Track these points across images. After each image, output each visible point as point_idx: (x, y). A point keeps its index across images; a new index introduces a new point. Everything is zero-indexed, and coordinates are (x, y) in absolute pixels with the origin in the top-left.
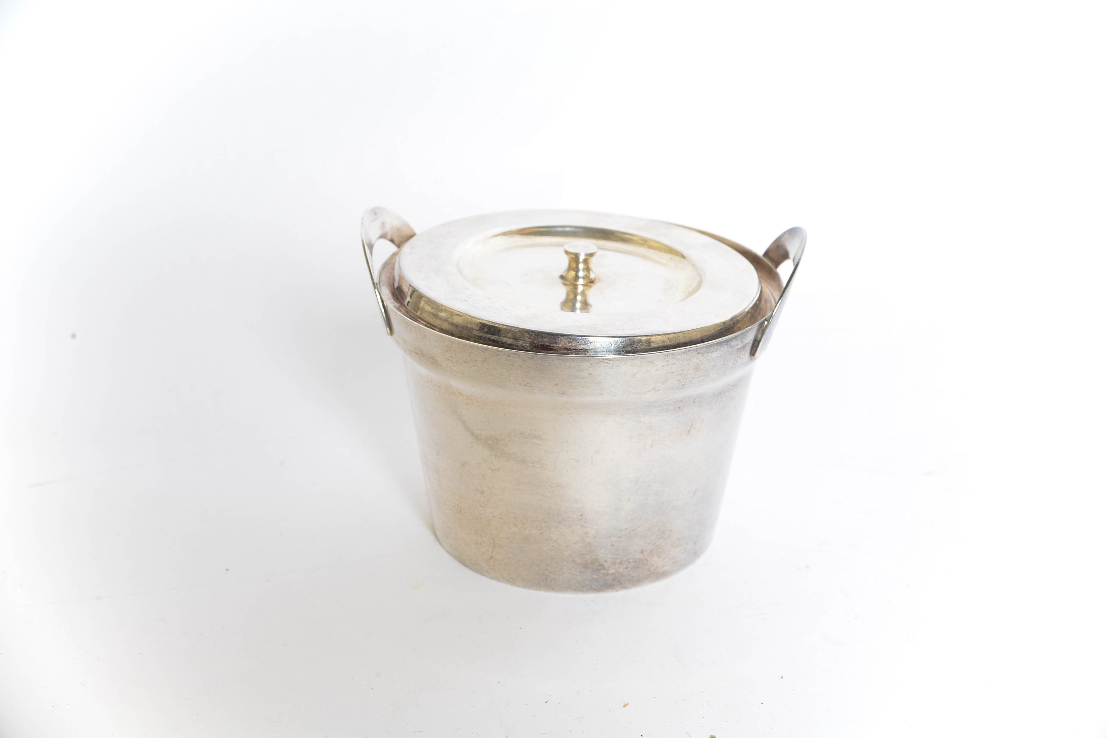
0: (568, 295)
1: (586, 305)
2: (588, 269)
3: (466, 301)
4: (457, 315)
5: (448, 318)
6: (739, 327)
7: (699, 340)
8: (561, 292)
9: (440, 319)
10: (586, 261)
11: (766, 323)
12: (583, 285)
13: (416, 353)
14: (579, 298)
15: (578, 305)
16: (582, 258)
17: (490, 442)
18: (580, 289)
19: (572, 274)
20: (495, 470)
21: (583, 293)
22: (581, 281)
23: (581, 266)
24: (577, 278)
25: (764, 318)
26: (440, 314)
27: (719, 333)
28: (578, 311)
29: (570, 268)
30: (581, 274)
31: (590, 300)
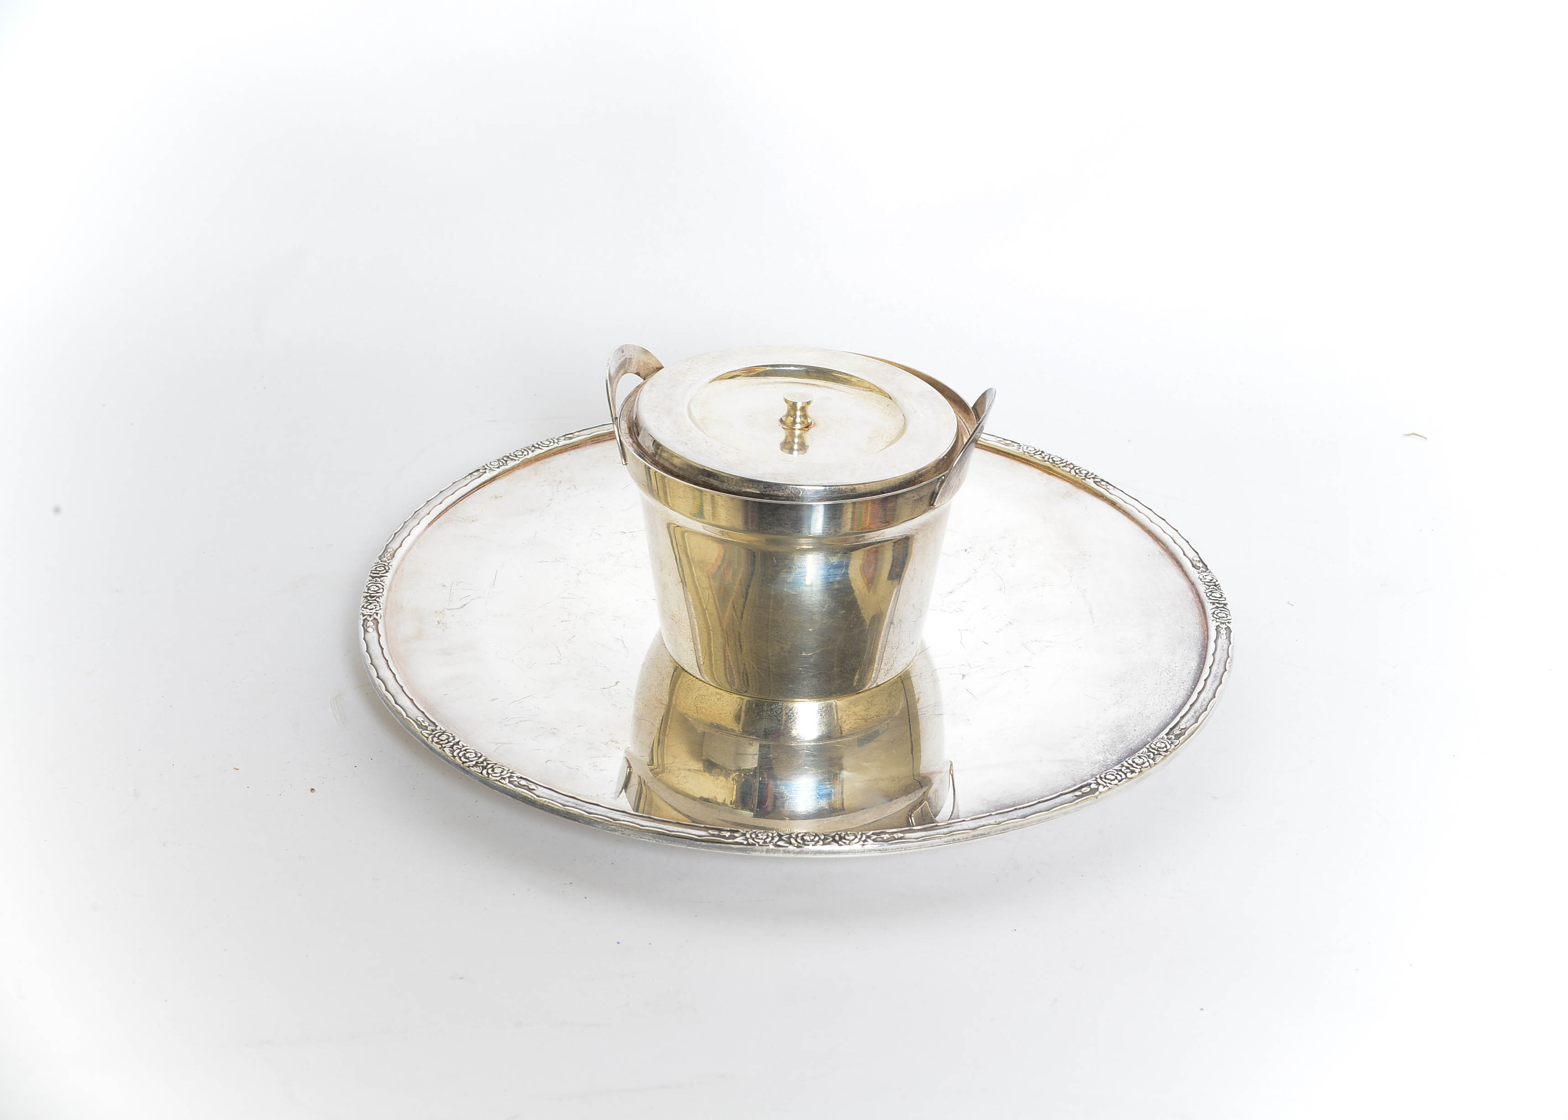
0: (786, 438)
1: (803, 447)
2: (805, 416)
3: (687, 444)
4: (676, 457)
5: (669, 459)
6: (920, 480)
7: (879, 491)
8: (781, 435)
9: (663, 458)
10: (803, 409)
11: (943, 478)
12: (800, 429)
13: (643, 485)
14: (796, 440)
15: (796, 447)
16: (799, 406)
17: (701, 564)
18: (797, 432)
19: (791, 419)
20: (705, 588)
21: (800, 436)
22: (798, 426)
23: (798, 413)
24: (794, 422)
25: (942, 474)
26: (663, 454)
27: (899, 485)
28: (795, 453)
29: (788, 415)
30: (798, 420)
31: (808, 442)
